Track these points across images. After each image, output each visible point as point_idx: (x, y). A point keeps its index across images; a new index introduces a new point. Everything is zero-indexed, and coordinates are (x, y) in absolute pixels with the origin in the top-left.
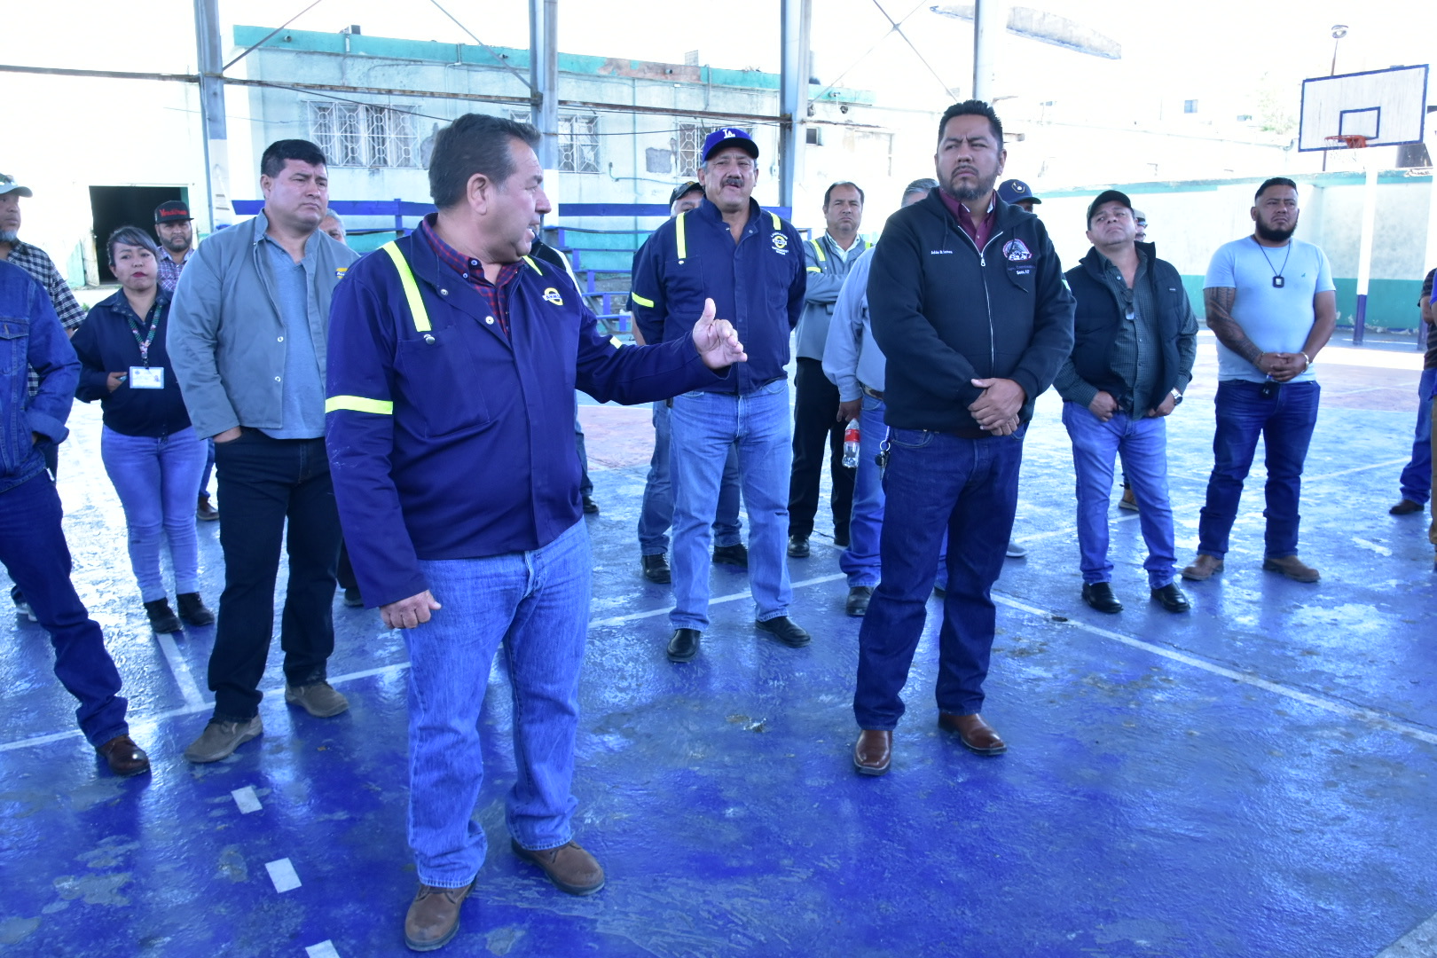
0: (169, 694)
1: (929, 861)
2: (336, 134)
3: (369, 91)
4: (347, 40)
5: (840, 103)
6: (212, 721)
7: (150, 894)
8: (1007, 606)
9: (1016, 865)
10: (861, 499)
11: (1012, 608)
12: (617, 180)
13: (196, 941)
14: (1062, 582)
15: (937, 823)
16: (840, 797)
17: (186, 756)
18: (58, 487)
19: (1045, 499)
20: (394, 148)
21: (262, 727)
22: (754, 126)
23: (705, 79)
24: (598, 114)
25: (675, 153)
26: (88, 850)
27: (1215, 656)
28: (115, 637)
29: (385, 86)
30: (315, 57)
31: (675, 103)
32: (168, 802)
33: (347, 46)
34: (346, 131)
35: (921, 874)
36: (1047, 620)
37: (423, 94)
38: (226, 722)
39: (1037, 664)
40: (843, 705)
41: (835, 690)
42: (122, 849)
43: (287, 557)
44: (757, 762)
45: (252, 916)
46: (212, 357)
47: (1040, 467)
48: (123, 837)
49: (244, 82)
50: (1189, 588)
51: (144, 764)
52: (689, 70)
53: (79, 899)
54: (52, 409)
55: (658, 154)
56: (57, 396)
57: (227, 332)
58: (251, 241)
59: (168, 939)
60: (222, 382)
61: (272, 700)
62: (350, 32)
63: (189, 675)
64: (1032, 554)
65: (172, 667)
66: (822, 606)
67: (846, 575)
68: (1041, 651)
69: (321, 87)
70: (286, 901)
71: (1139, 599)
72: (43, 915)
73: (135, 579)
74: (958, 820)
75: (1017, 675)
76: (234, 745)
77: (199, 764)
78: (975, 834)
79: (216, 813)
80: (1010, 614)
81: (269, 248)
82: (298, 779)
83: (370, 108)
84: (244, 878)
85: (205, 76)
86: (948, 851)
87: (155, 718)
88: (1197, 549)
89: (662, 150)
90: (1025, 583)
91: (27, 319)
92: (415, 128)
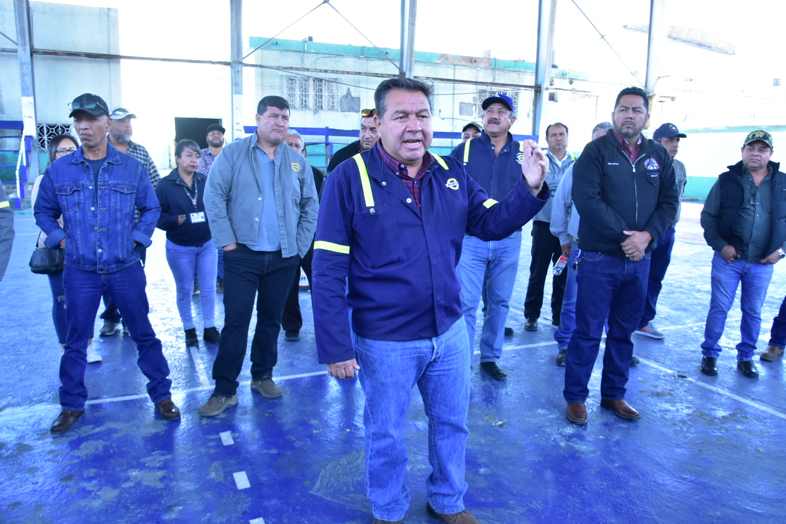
0: (192, 380)
1: (595, 510)
2: (298, 92)
3: (315, 70)
4: (306, 44)
5: (569, 79)
6: (213, 395)
7: (174, 483)
8: (651, 367)
9: (646, 518)
10: (568, 300)
11: (654, 368)
12: (443, 119)
13: (195, 511)
14: (685, 355)
15: (601, 489)
16: (545, 468)
17: (198, 413)
18: (145, 270)
19: (678, 306)
20: (326, 100)
21: (238, 400)
22: (520, 91)
23: (494, 65)
24: (435, 84)
25: (475, 105)
26: (146, 457)
27: (776, 405)
28: (169, 347)
29: (324, 68)
30: (289, 53)
31: (477, 79)
32: (187, 436)
33: (305, 47)
34: (302, 91)
35: (590, 517)
36: (674, 377)
37: (343, 72)
38: (220, 397)
39: (667, 401)
40: (551, 416)
41: (547, 407)
42: (163, 458)
43: (257, 312)
44: (499, 444)
45: (224, 501)
46: (225, 206)
47: (675, 287)
48: (164, 452)
49: (253, 66)
50: (763, 364)
51: (178, 414)
52: (485, 60)
53: (139, 482)
54: (145, 230)
55: (466, 105)
56: (147, 223)
57: (233, 194)
58: (249, 147)
59: (181, 508)
60: (229, 219)
61: (245, 387)
62: (308, 40)
63: (204, 370)
64: (668, 338)
65: (196, 366)
66: (543, 359)
67: (557, 343)
68: (670, 394)
69: (291, 68)
70: (242, 494)
71: (731, 368)
72: (122, 488)
73: (180, 318)
74: (613, 488)
75: (654, 407)
76: (223, 408)
77: (205, 417)
78: (623, 497)
79: (211, 444)
80: (653, 372)
81: (258, 151)
82: (254, 430)
83: (315, 79)
84: (222, 479)
85: (234, 62)
86: (606, 505)
87: (185, 391)
88: (768, 341)
89: (468, 103)
90: (663, 354)
91: (136, 184)
92: (338, 90)
